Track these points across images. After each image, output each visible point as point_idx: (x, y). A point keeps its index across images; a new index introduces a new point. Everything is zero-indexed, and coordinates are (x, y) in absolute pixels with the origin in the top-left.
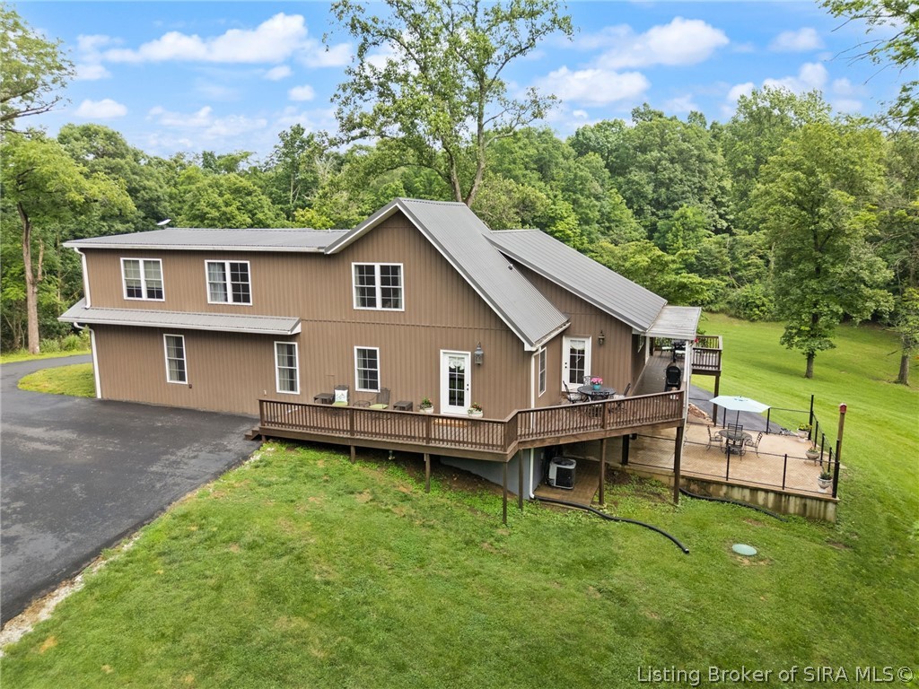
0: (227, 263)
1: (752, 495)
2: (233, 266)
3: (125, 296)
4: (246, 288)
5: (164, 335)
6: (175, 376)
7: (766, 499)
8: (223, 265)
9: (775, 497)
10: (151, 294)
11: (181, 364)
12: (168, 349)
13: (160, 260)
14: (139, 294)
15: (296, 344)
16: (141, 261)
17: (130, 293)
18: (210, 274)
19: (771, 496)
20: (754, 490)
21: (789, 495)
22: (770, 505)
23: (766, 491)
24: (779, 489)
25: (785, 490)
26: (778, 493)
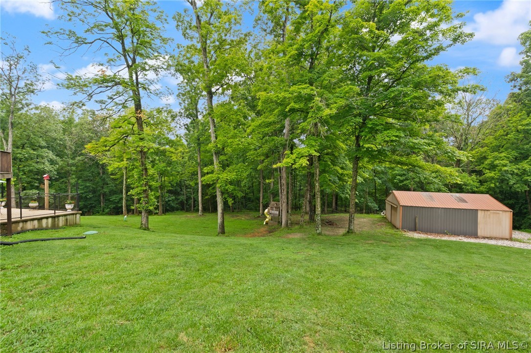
1: (39, 223)
7: (47, 223)
9: (52, 220)
19: (50, 220)
20: (40, 219)
21: (58, 216)
22: (50, 226)
23: (47, 218)
24: (53, 215)
25: (56, 214)
26: (53, 217)
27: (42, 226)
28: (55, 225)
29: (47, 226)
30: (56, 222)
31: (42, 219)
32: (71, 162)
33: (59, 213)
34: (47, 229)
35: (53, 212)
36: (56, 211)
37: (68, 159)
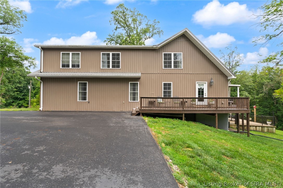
0: (111, 53)
1: (256, 128)
2: (113, 55)
3: (61, 67)
4: (119, 63)
5: (78, 82)
6: (81, 98)
7: (259, 129)
8: (109, 54)
9: (261, 128)
10: (73, 66)
11: (85, 94)
12: (79, 88)
13: (80, 53)
14: (68, 66)
15: (138, 82)
16: (71, 53)
17: (63, 66)
18: (102, 57)
19: (260, 128)
20: (256, 126)
21: (264, 127)
22: (260, 130)
23: (259, 126)
24: (262, 126)
25: (263, 126)
26: (262, 127)
27: (257, 130)
28: (263, 130)
29: (259, 130)
30: (263, 129)
31: (257, 126)
32: (256, 97)
33: (264, 125)
34: (259, 131)
35: (262, 124)
36: (263, 124)
37: (254, 95)
